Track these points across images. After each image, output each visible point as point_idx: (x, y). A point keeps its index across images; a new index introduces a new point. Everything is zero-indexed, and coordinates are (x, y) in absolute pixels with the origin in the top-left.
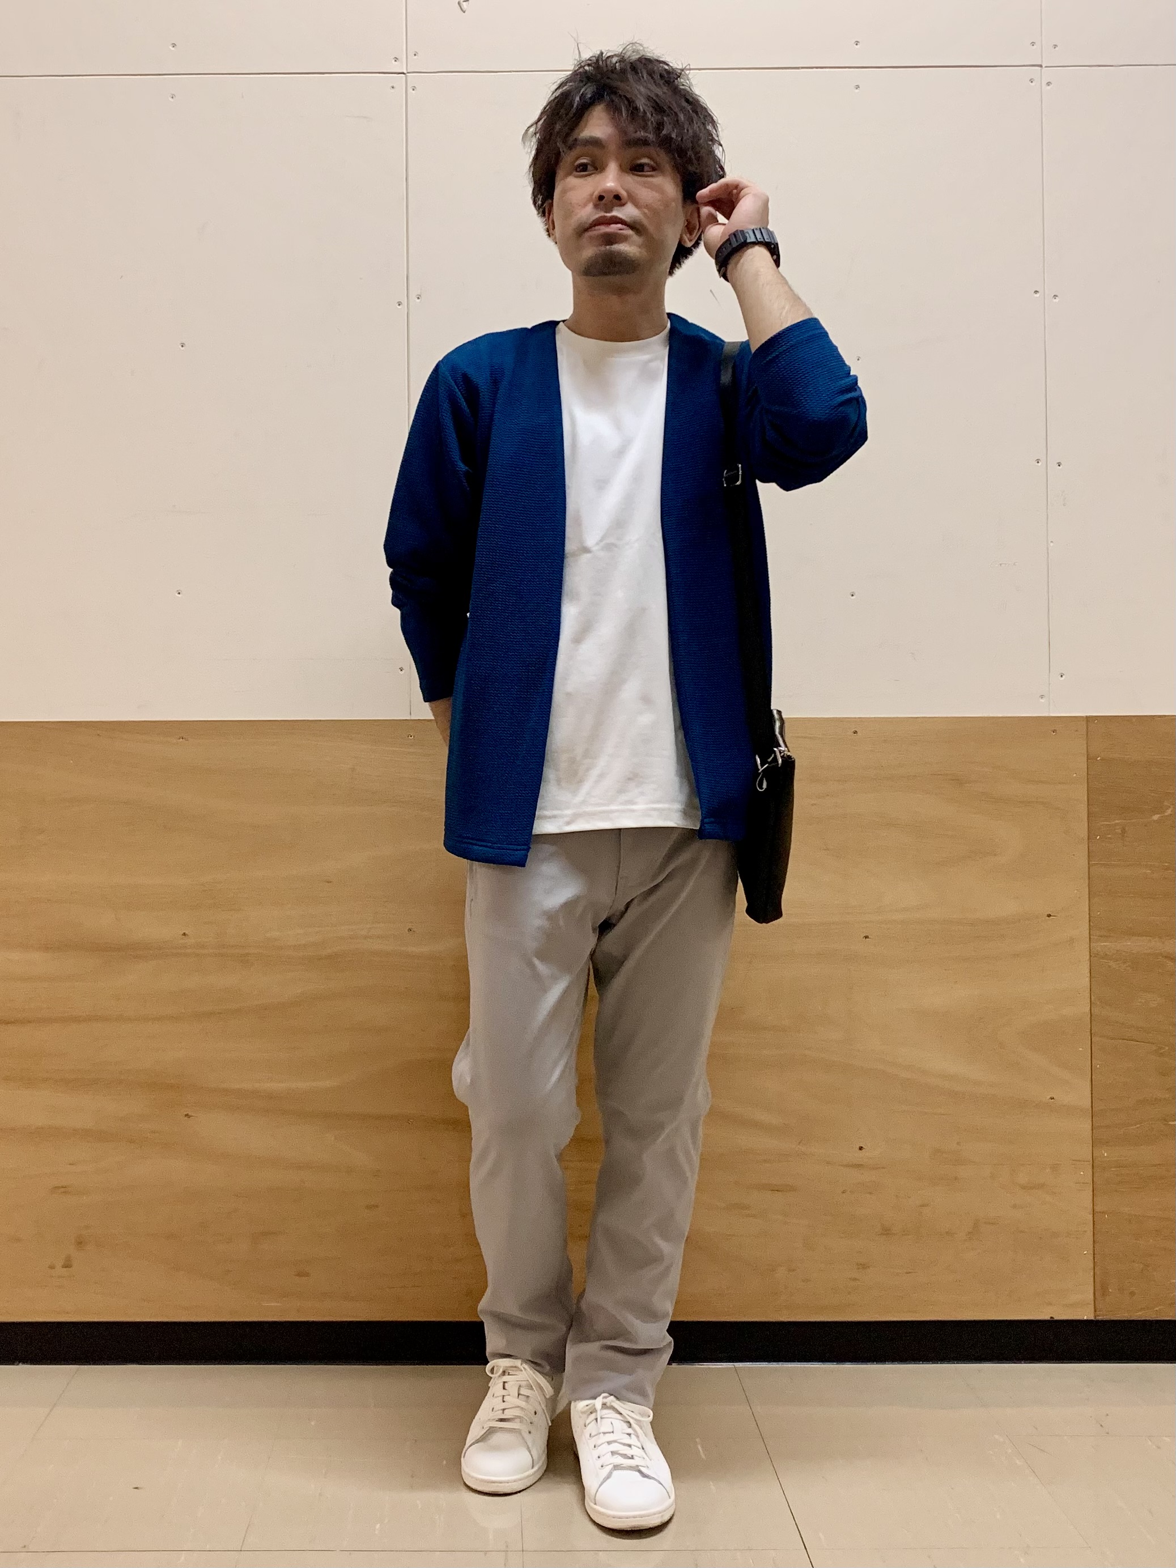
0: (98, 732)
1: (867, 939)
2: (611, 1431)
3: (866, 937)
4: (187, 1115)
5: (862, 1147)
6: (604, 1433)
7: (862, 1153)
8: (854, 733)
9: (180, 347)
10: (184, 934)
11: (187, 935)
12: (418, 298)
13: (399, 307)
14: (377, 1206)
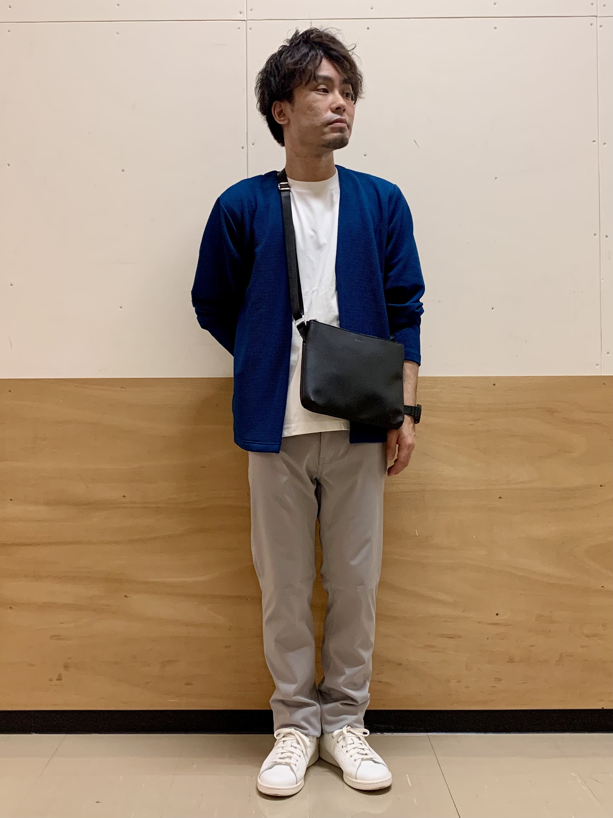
0: (77, 385)
1: (501, 499)
2: (353, 743)
3: (500, 498)
4: (125, 596)
5: (498, 614)
6: (350, 744)
7: (498, 617)
8: (494, 385)
9: (122, 172)
10: (124, 496)
11: (126, 496)
12: (253, 145)
13: (242, 150)
14: (230, 647)
